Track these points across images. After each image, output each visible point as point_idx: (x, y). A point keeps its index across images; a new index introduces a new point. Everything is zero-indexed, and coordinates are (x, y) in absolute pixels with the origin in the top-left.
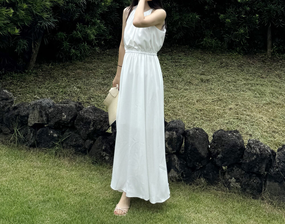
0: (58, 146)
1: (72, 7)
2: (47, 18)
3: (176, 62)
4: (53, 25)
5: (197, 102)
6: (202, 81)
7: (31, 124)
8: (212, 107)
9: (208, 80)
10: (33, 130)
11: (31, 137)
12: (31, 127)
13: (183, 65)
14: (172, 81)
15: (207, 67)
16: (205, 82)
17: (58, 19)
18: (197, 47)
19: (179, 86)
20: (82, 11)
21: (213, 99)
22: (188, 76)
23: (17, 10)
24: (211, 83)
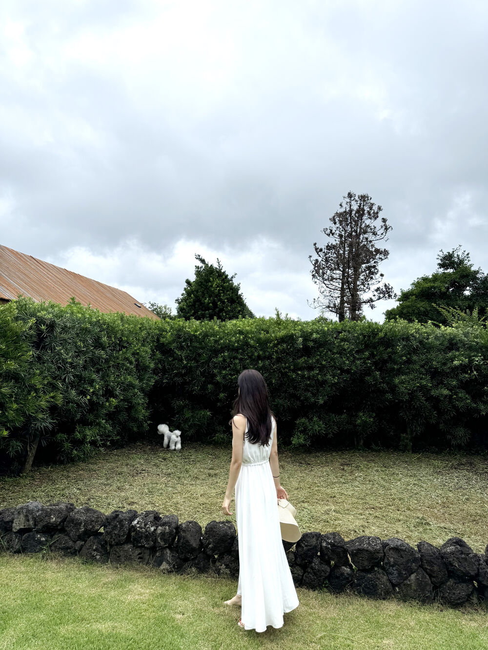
0: (46, 550)
1: (73, 407)
2: (42, 419)
3: (185, 458)
4: (50, 426)
5: (201, 496)
6: (210, 476)
7: (16, 529)
8: (215, 500)
9: (215, 474)
10: (19, 535)
11: (16, 543)
12: (16, 532)
13: (193, 461)
14: (179, 478)
15: (217, 461)
16: (212, 476)
17: (57, 420)
18: (209, 443)
19: (185, 482)
20: (85, 411)
21: (217, 493)
22: (196, 471)
23: (6, 411)
24: (218, 477)
